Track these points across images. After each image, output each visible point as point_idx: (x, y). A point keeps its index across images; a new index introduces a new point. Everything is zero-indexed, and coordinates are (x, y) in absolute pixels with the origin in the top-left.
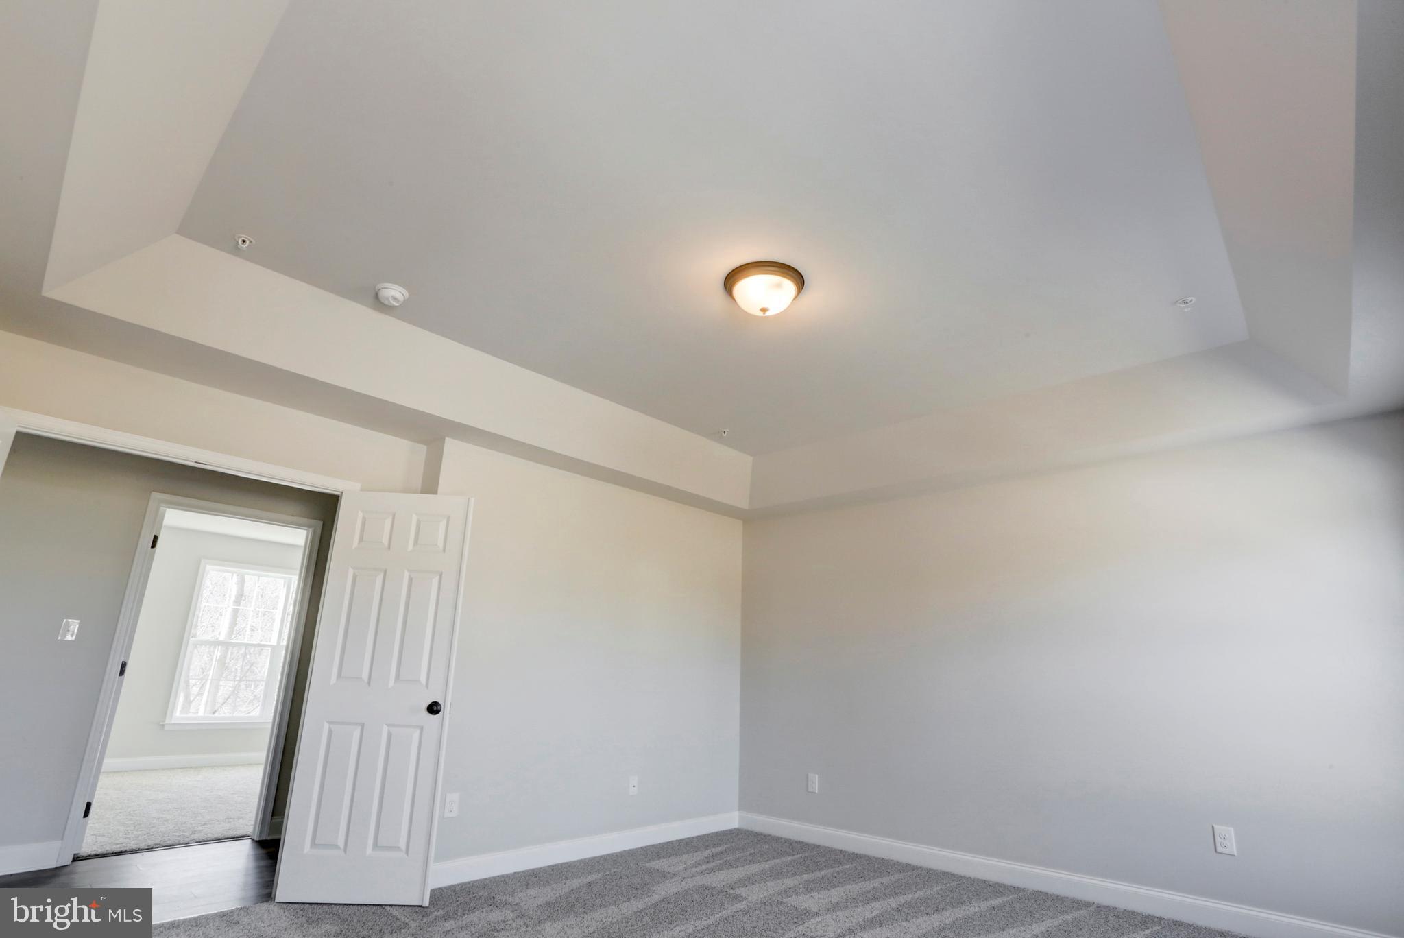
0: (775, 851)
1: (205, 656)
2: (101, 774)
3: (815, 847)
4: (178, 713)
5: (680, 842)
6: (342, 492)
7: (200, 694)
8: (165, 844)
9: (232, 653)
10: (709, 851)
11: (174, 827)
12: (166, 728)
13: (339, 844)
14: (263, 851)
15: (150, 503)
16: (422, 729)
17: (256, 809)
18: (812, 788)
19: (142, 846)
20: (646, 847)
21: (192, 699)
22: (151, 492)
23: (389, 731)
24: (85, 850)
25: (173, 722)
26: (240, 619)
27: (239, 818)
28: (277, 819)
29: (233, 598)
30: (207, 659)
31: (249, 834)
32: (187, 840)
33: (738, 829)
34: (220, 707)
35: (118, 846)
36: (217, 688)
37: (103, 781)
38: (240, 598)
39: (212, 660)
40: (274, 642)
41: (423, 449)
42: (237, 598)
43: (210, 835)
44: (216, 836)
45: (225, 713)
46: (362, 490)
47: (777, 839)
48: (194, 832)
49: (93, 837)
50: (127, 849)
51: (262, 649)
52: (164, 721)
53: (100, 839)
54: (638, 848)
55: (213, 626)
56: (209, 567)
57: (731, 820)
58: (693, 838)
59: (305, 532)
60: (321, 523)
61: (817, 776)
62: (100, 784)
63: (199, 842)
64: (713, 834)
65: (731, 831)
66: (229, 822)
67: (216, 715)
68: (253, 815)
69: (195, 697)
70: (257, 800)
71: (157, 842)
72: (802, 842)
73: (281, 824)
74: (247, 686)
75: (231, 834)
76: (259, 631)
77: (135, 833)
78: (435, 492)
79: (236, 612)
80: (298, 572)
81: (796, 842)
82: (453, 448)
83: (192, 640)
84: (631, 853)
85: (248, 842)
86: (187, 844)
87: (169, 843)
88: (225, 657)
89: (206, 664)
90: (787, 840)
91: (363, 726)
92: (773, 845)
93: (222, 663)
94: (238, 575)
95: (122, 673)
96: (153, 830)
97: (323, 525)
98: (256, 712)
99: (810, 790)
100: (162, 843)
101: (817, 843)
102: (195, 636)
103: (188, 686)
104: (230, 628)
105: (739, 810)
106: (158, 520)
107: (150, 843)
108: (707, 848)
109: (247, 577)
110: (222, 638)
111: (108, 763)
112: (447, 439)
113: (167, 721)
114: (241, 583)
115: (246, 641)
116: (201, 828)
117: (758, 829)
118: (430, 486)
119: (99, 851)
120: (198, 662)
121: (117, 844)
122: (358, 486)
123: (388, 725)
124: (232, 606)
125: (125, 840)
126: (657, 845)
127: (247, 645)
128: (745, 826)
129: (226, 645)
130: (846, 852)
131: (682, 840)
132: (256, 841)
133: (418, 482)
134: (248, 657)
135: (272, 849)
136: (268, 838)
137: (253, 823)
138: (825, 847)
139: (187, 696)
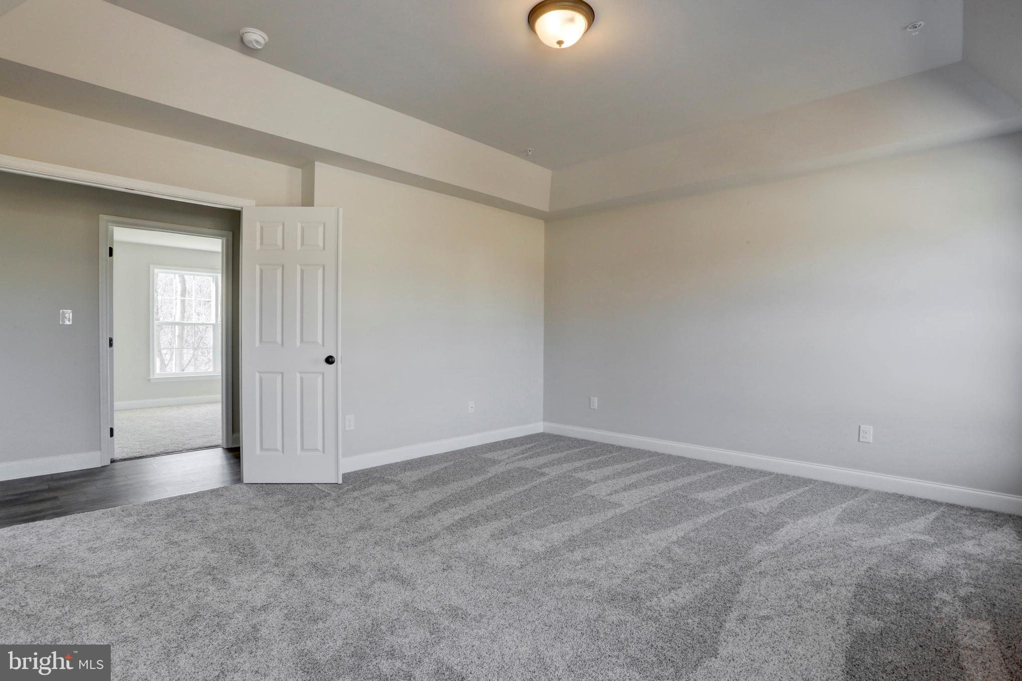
0: (568, 446)
1: (170, 334)
2: (115, 412)
3: (594, 443)
4: (158, 371)
5: (504, 441)
6: (242, 208)
7: (171, 359)
8: (167, 452)
9: (188, 331)
10: (524, 447)
11: (171, 442)
12: (152, 381)
13: (278, 448)
14: (230, 454)
15: (101, 223)
16: (323, 374)
17: (221, 428)
18: (593, 406)
19: (153, 453)
20: (482, 445)
21: (166, 363)
22: (99, 214)
23: (301, 376)
24: (117, 455)
25: (155, 377)
26: (187, 308)
27: (212, 435)
28: (235, 436)
29: (179, 293)
30: (171, 336)
31: (220, 444)
32: (180, 449)
33: (543, 433)
34: (186, 367)
35: (138, 454)
36: (181, 355)
37: (117, 416)
38: (184, 292)
39: (175, 336)
40: (213, 321)
41: (299, 172)
42: (182, 292)
43: (195, 446)
44: (199, 446)
45: (190, 370)
46: (257, 205)
47: (569, 439)
48: (184, 445)
49: (121, 447)
50: (144, 455)
51: (207, 327)
52: (150, 377)
53: (125, 450)
54: (477, 446)
55: (170, 314)
56: (156, 271)
57: (539, 427)
58: (513, 439)
59: (220, 240)
60: (231, 233)
61: (596, 399)
62: (115, 416)
63: (189, 450)
64: (526, 436)
65: (538, 434)
66: (205, 438)
67: (185, 371)
68: (220, 433)
69: (169, 362)
70: (221, 424)
71: (162, 451)
72: (586, 440)
73: (239, 438)
74: (203, 353)
75: (208, 444)
76: (203, 315)
77: (147, 446)
78: (312, 204)
79: (183, 302)
80: (220, 271)
81: (582, 440)
82: (322, 170)
83: (156, 322)
84: (472, 449)
85: (220, 449)
86: (181, 452)
87: (169, 451)
88: (183, 334)
89: (171, 339)
90: (576, 439)
91: (282, 374)
92: (567, 443)
93: (181, 337)
94: (179, 276)
95: (111, 345)
96: (158, 443)
97: (233, 233)
98: (211, 370)
99: (592, 407)
100: (165, 451)
101: (596, 440)
102: (158, 320)
103: (161, 354)
104: (181, 314)
105: (543, 421)
106: (110, 236)
107: (158, 451)
108: (522, 445)
109: (186, 277)
110: (178, 320)
111: (117, 404)
112: (317, 163)
113: (151, 377)
114: (183, 282)
115: (193, 322)
116: (188, 442)
117: (556, 433)
118: (308, 200)
119: (126, 457)
120: (164, 338)
121: (136, 452)
122: (253, 203)
123: (300, 373)
124: (179, 298)
125: (141, 450)
126: (489, 444)
127: (195, 324)
128: (548, 431)
129: (182, 325)
130: (614, 445)
131: (506, 440)
132: (225, 449)
133: (299, 198)
134: (199, 333)
135: (236, 453)
136: (232, 447)
137: (221, 438)
138: (601, 443)
139: (162, 361)
